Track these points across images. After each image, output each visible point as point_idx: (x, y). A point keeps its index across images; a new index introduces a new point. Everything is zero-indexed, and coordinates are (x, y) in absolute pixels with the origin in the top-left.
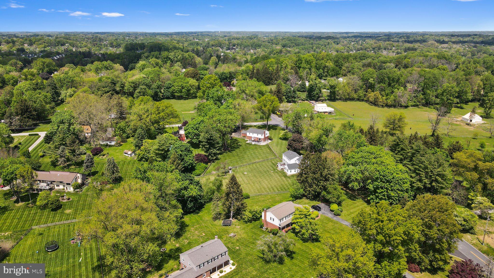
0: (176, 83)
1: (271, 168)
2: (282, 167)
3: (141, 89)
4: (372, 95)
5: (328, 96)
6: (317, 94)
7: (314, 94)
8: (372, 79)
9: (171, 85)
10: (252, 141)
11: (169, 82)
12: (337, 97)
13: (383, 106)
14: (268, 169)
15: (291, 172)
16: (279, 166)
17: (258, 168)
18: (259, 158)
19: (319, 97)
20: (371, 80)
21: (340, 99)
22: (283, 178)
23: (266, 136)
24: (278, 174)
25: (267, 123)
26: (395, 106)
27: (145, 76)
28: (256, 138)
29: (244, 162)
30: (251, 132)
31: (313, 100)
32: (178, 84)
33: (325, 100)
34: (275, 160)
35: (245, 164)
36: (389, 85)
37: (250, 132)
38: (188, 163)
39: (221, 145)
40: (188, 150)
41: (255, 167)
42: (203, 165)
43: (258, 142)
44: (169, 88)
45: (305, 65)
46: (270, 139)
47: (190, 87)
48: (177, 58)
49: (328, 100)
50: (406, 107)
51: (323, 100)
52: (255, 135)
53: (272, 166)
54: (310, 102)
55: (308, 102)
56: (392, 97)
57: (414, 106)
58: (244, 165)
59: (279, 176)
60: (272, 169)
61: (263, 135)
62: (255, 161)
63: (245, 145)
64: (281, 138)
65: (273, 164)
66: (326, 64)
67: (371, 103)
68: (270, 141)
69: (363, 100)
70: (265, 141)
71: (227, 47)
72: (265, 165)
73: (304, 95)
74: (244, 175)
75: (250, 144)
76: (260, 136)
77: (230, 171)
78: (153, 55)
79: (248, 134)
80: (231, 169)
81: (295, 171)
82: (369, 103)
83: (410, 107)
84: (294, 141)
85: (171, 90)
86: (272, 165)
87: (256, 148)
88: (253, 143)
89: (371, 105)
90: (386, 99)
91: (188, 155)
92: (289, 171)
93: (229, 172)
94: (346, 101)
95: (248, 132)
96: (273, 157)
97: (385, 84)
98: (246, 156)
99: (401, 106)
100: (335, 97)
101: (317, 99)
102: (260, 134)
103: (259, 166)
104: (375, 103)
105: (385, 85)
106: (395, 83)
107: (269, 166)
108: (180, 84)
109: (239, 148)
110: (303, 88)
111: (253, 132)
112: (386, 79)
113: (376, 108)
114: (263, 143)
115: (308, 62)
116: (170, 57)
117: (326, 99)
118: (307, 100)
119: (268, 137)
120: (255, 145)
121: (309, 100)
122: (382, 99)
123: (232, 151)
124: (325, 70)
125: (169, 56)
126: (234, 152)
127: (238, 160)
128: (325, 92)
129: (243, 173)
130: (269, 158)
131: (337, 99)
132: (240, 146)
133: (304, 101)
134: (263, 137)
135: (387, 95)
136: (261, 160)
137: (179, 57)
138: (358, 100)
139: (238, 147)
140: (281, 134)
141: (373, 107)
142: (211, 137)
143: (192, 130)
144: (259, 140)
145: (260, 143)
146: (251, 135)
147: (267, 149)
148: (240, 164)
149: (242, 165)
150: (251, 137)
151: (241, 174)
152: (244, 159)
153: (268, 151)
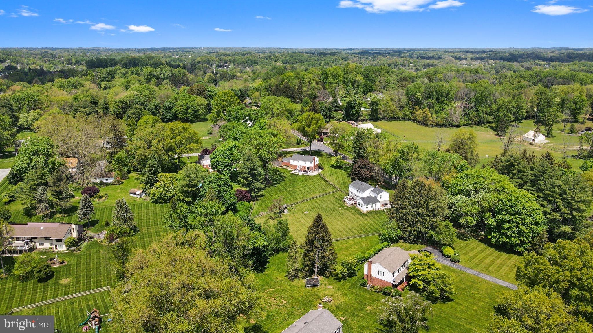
0: (179, 102)
1: (336, 204)
2: (352, 202)
3: (136, 109)
4: (419, 113)
5: (369, 115)
6: (357, 112)
7: (352, 112)
8: (420, 94)
9: (173, 105)
11: (169, 101)
12: (380, 116)
13: (433, 126)
14: (334, 206)
15: (367, 207)
16: (346, 200)
17: (319, 204)
18: (315, 192)
19: (359, 116)
20: (418, 95)
21: (383, 119)
22: (358, 216)
23: (316, 164)
24: (350, 211)
25: (310, 148)
26: (445, 126)
27: (137, 93)
28: (303, 166)
29: (298, 198)
30: (296, 160)
31: (352, 120)
32: (182, 103)
33: (366, 120)
34: (337, 194)
35: (300, 200)
36: (438, 100)
37: (294, 160)
38: (230, 203)
39: (264, 177)
40: (227, 185)
41: (315, 203)
42: (246, 204)
43: (307, 172)
44: (170, 109)
45: (332, 79)
46: (321, 168)
47: (198, 107)
48: (164, 74)
49: (370, 119)
50: (458, 126)
51: (364, 120)
52: (302, 163)
53: (336, 202)
54: (349, 123)
55: (346, 123)
56: (443, 114)
57: (466, 125)
58: (300, 202)
59: (352, 214)
60: (339, 205)
61: (313, 163)
62: (311, 197)
63: (291, 176)
64: (332, 166)
65: (337, 198)
66: (356, 78)
67: (420, 122)
68: (320, 170)
69: (409, 120)
70: (315, 170)
71: (217, 65)
72: (327, 201)
73: (340, 115)
74: (305, 214)
75: (297, 175)
76: (308, 164)
77: (286, 211)
78: (133, 72)
79: (292, 163)
80: (285, 208)
81: (372, 207)
82: (416, 123)
83: (462, 127)
84: (362, 168)
85: (172, 111)
86: (337, 200)
87: (306, 180)
88: (301, 174)
89: (419, 125)
90: (437, 118)
91: (228, 191)
92: (365, 207)
93: (284, 212)
94: (390, 121)
95: (292, 159)
96: (333, 190)
97: (433, 99)
98: (297, 190)
99: (452, 126)
100: (377, 116)
101: (357, 119)
102: (308, 161)
103: (320, 203)
104: (424, 123)
105: (433, 101)
106: (444, 99)
107: (334, 202)
108: (185, 102)
109: (283, 180)
110: (335, 106)
111: (299, 160)
112: (434, 93)
113: (426, 128)
114: (313, 173)
115: (334, 76)
116: (155, 73)
117: (367, 118)
118: (344, 120)
119: (317, 165)
120: (303, 175)
121: (347, 120)
122: (432, 117)
123: (275, 184)
124: (356, 86)
125: (153, 73)
126: (279, 186)
127: (289, 195)
128: (366, 111)
129: (303, 213)
130: (328, 191)
131: (380, 119)
132: (285, 177)
133: (341, 121)
134: (312, 165)
135: (437, 112)
136: (319, 194)
137: (166, 74)
138: (404, 119)
139: (283, 178)
140: (333, 162)
141: (422, 127)
142: (254, 166)
143: (222, 158)
144: (307, 169)
145: (309, 173)
146: (296, 163)
147: (321, 180)
148: (294, 201)
149: (296, 201)
150: (296, 166)
151: (301, 213)
152: (296, 194)
153: (323, 182)
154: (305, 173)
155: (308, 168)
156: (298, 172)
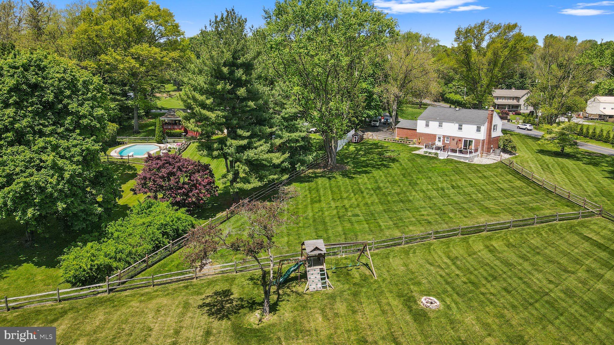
10: (438, 148)
18: (487, 210)
23: (493, 135)
28: (454, 137)
29: (412, 224)
30: (435, 120)
35: (417, 231)
37: (429, 120)
41: (486, 255)
43: (462, 151)
46: (507, 150)
52: (449, 129)
58: (410, 240)
61: (484, 129)
62: (470, 223)
63: (413, 161)
68: (506, 156)
70: (488, 151)
75: (432, 159)
76: (471, 133)
79: (421, 127)
80: (318, 260)
88: (443, 155)
95: (422, 120)
98: (415, 196)
102: (470, 123)
103: (512, 256)
109: (385, 166)
111: (442, 120)
114: (481, 159)
119: (498, 138)
120: (449, 161)
123: (356, 173)
127: (380, 208)
132: (392, 160)
134: (482, 136)
136: (506, 218)
139: (385, 163)
142: (233, 65)
144: (466, 146)
145: (468, 156)
146: (434, 128)
147: (510, 177)
148: (387, 233)
149: (397, 233)
150: (433, 137)
151: (395, 303)
152: (408, 205)
153: (518, 183)
154: (457, 154)
155: (468, 143)
156: (434, 151)
